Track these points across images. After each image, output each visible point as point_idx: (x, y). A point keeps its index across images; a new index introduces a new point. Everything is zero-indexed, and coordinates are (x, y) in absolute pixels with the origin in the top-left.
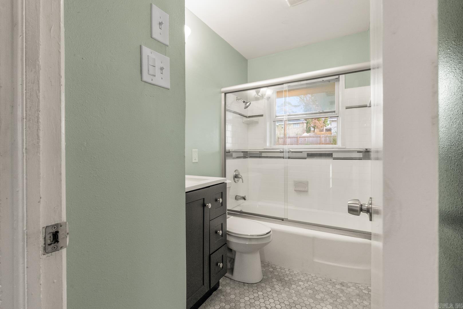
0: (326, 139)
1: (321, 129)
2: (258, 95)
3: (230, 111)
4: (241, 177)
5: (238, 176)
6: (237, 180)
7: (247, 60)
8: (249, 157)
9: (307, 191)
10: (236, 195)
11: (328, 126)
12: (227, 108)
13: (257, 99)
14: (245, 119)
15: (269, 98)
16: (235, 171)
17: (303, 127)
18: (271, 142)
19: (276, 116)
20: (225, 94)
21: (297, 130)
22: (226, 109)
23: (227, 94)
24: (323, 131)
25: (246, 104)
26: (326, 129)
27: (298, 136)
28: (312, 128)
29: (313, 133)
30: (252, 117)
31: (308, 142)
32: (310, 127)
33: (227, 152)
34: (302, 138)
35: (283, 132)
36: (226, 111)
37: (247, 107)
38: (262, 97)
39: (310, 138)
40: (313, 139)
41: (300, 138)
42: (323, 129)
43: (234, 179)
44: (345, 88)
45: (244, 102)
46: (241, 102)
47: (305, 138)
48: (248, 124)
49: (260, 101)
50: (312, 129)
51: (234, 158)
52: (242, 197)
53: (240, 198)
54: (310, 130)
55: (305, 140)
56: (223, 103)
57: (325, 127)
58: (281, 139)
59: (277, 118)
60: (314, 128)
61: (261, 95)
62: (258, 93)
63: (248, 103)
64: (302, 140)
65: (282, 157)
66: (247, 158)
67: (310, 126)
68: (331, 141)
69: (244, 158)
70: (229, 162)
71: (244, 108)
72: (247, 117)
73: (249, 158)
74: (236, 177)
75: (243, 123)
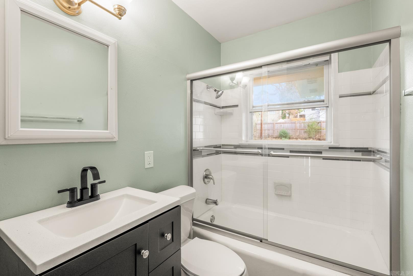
0: (301, 125)
1: (296, 115)
2: (233, 83)
3: (198, 101)
4: (212, 178)
5: (209, 176)
6: (208, 181)
7: (220, 43)
8: (222, 152)
9: (290, 196)
10: (207, 198)
11: (301, 113)
12: (193, 98)
13: (232, 87)
14: (218, 110)
15: (245, 86)
16: (206, 171)
17: (278, 113)
18: (247, 136)
19: (253, 107)
20: (192, 81)
21: (273, 116)
22: (193, 100)
23: (193, 81)
24: (298, 117)
25: (217, 93)
26: (300, 115)
27: (274, 122)
28: (287, 114)
29: (288, 119)
30: (226, 108)
31: (284, 128)
32: (285, 114)
33: (194, 150)
35: (260, 118)
36: (193, 101)
37: (219, 97)
38: (238, 84)
40: (288, 125)
41: (277, 124)
42: (297, 115)
43: (204, 180)
44: (339, 72)
45: (215, 90)
46: (212, 90)
47: (281, 124)
48: (221, 115)
49: (236, 90)
50: (287, 116)
51: (204, 156)
52: (213, 201)
53: (211, 202)
54: (285, 116)
55: (281, 126)
56: (189, 91)
57: (299, 113)
58: (259, 125)
59: (254, 108)
60: (289, 114)
61: (236, 83)
62: (232, 79)
63: (220, 92)
65: (260, 154)
66: (221, 153)
67: (285, 112)
68: (306, 127)
69: (216, 154)
70: (197, 162)
71: (215, 97)
72: (220, 108)
73: (222, 154)
74: (206, 177)
75: (215, 114)
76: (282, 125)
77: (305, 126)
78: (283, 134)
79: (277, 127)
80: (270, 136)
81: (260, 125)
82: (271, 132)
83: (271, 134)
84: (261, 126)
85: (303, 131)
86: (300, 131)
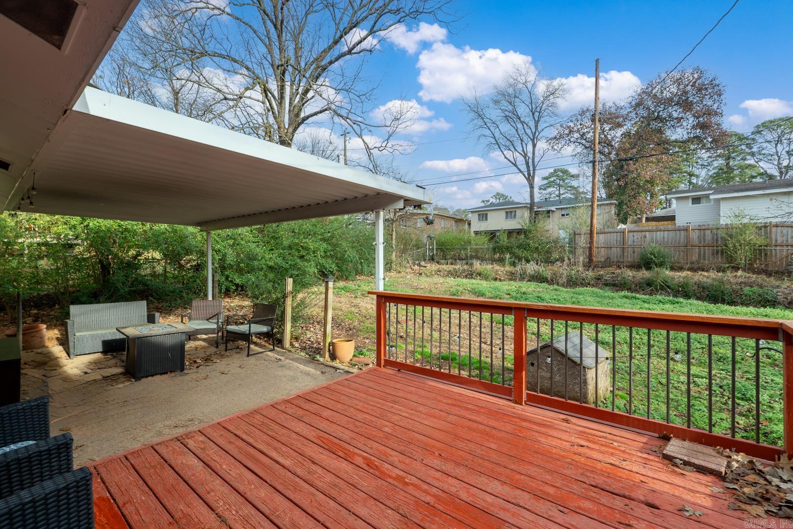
27: (625, 229)
31: (652, 243)
34: (635, 234)
39: (659, 233)
41: (631, 234)
47: (643, 233)
55: (645, 237)
58: (585, 236)
64: (635, 238)
76: (648, 237)
77: (717, 238)
78: (655, 257)
79: (634, 241)
80: (613, 262)
81: (589, 235)
82: (615, 252)
83: (617, 257)
84: (591, 237)
85: (708, 251)
86: (700, 250)
